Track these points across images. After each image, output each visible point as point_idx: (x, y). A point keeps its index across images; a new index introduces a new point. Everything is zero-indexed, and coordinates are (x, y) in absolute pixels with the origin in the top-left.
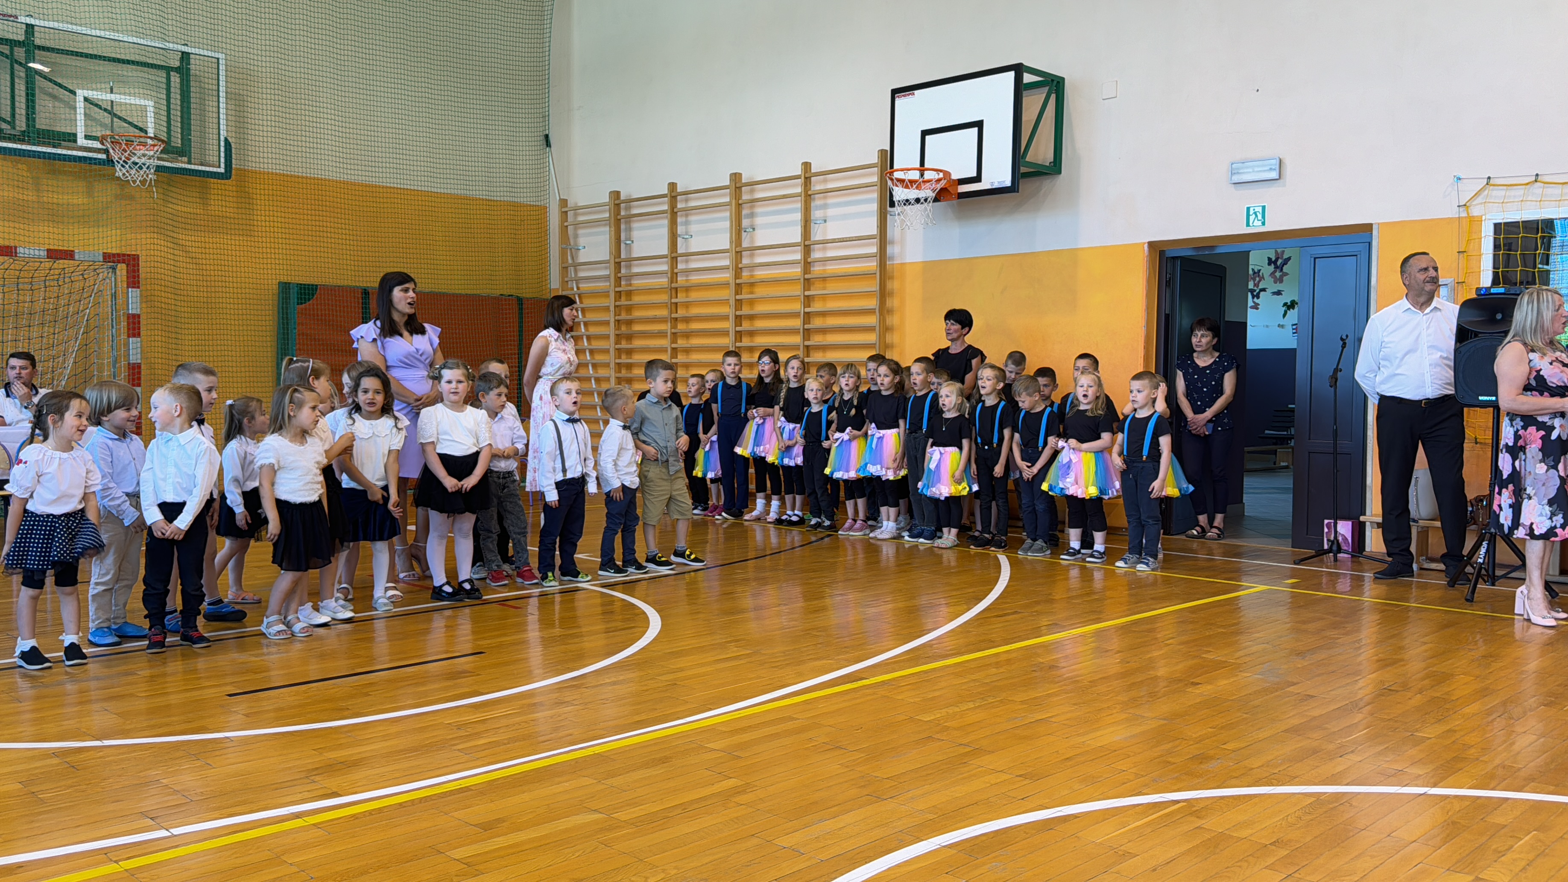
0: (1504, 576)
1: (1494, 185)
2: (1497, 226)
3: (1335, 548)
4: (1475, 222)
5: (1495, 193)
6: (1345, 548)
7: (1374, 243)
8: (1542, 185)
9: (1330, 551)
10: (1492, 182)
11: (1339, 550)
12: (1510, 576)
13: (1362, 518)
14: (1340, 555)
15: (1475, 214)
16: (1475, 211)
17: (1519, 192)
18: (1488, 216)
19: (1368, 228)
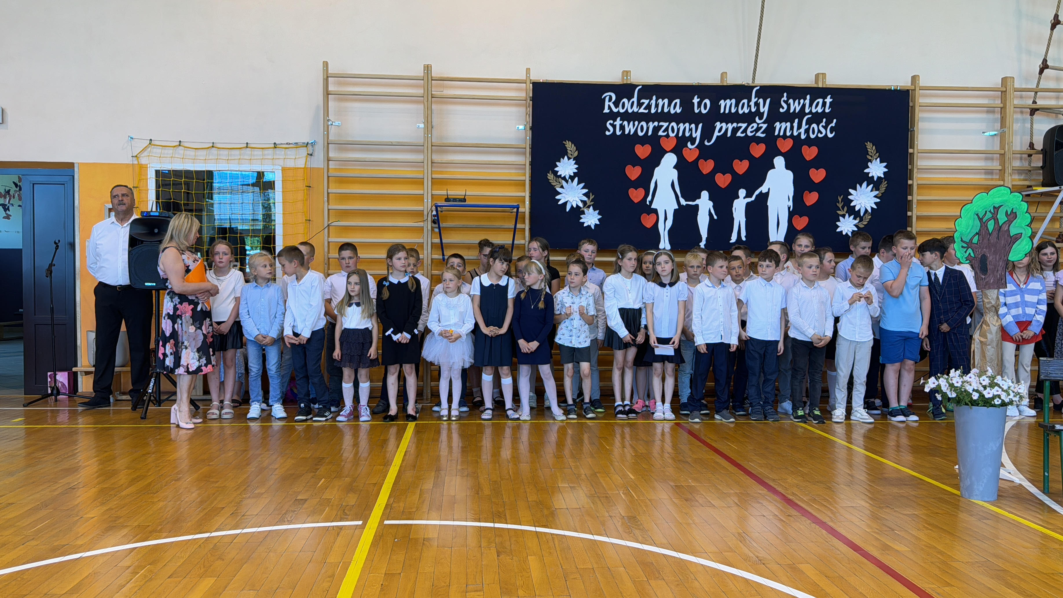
0: (167, 399)
1: (154, 145)
2: (157, 172)
3: (55, 392)
4: (143, 168)
5: (155, 150)
6: (64, 391)
7: (76, 177)
8: (183, 148)
9: (52, 394)
10: (153, 143)
11: (58, 393)
12: (171, 399)
13: (74, 369)
14: (60, 397)
15: (143, 163)
16: (143, 161)
17: (170, 151)
18: (151, 165)
19: (71, 165)
